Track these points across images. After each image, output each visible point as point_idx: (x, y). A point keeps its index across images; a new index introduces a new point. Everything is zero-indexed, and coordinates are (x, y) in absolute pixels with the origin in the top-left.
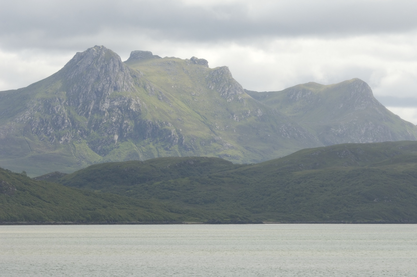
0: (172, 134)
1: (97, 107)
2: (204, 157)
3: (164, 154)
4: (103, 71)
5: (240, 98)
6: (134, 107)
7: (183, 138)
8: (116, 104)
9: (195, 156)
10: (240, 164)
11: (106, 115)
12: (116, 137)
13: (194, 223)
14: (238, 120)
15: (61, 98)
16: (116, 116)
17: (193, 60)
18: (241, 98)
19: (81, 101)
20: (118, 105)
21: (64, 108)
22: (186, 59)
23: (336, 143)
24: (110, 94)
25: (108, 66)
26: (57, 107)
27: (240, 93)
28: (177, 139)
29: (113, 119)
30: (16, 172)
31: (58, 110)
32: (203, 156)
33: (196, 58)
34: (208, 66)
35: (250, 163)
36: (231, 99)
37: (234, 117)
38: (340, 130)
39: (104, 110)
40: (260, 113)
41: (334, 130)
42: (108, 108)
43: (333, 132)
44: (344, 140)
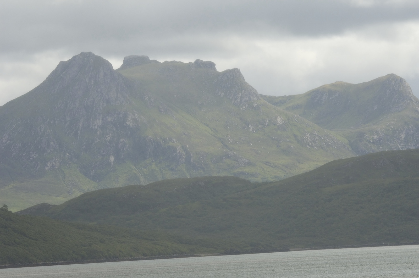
0: (178, 152)
1: (88, 124)
2: (216, 176)
3: (169, 175)
4: (93, 82)
5: (255, 105)
6: (130, 123)
7: (191, 155)
8: (110, 119)
9: (206, 176)
10: (260, 182)
11: (98, 133)
12: (112, 159)
13: (209, 254)
14: (254, 131)
15: (45, 117)
16: (111, 134)
17: (198, 63)
19: (68, 119)
20: (112, 120)
21: (48, 128)
22: (190, 62)
24: (102, 109)
25: (97, 75)
26: (40, 127)
27: (255, 99)
28: (183, 157)
29: (107, 138)
31: (42, 131)
33: (202, 61)
34: (215, 69)
35: (272, 180)
36: (245, 107)
37: (250, 128)
38: (375, 136)
39: (96, 127)
40: (280, 121)
41: (368, 137)
42: (100, 125)
43: (367, 138)
44: (381, 148)
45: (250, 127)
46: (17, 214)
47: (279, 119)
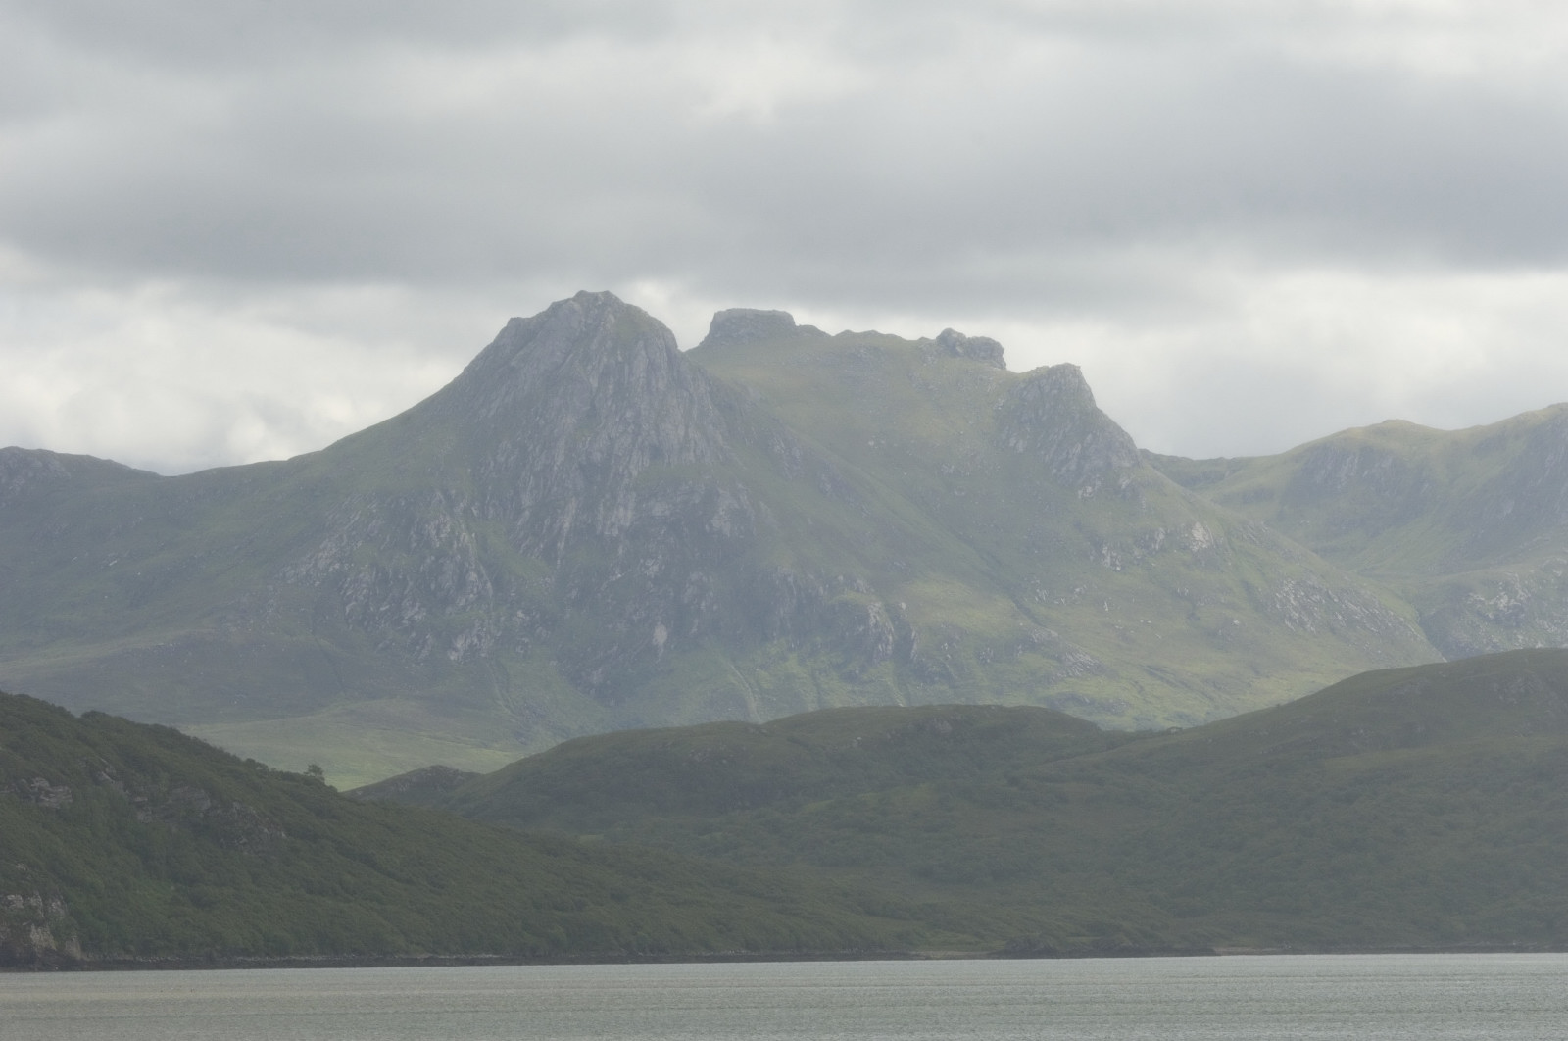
0: (872, 622)
1: (590, 521)
2: (989, 706)
3: (840, 696)
4: (610, 387)
5: (1124, 483)
6: (725, 522)
7: (913, 635)
8: (658, 509)
9: (957, 702)
10: (1128, 730)
11: (621, 551)
12: (661, 635)
13: (955, 953)
14: (1116, 565)
15: (453, 492)
16: (660, 557)
17: (949, 343)
18: (1128, 482)
19: (527, 500)
20: (668, 513)
21: (463, 526)
22: (922, 338)
23: (1488, 649)
24: (635, 473)
25: (627, 367)
26: (437, 522)
27: (1126, 464)
28: (888, 640)
29: (647, 568)
30: (285, 770)
31: (442, 536)
32: (988, 702)
33: (960, 335)
34: (1002, 365)
35: (1168, 725)
36: (1093, 488)
37: (1104, 557)
38: (1504, 602)
39: (616, 533)
40: (1202, 539)
41: (1480, 601)
42: (628, 525)
43: (1479, 606)
44: (1520, 637)
45: (1104, 552)
46: (352, 798)
47: (1199, 533)
